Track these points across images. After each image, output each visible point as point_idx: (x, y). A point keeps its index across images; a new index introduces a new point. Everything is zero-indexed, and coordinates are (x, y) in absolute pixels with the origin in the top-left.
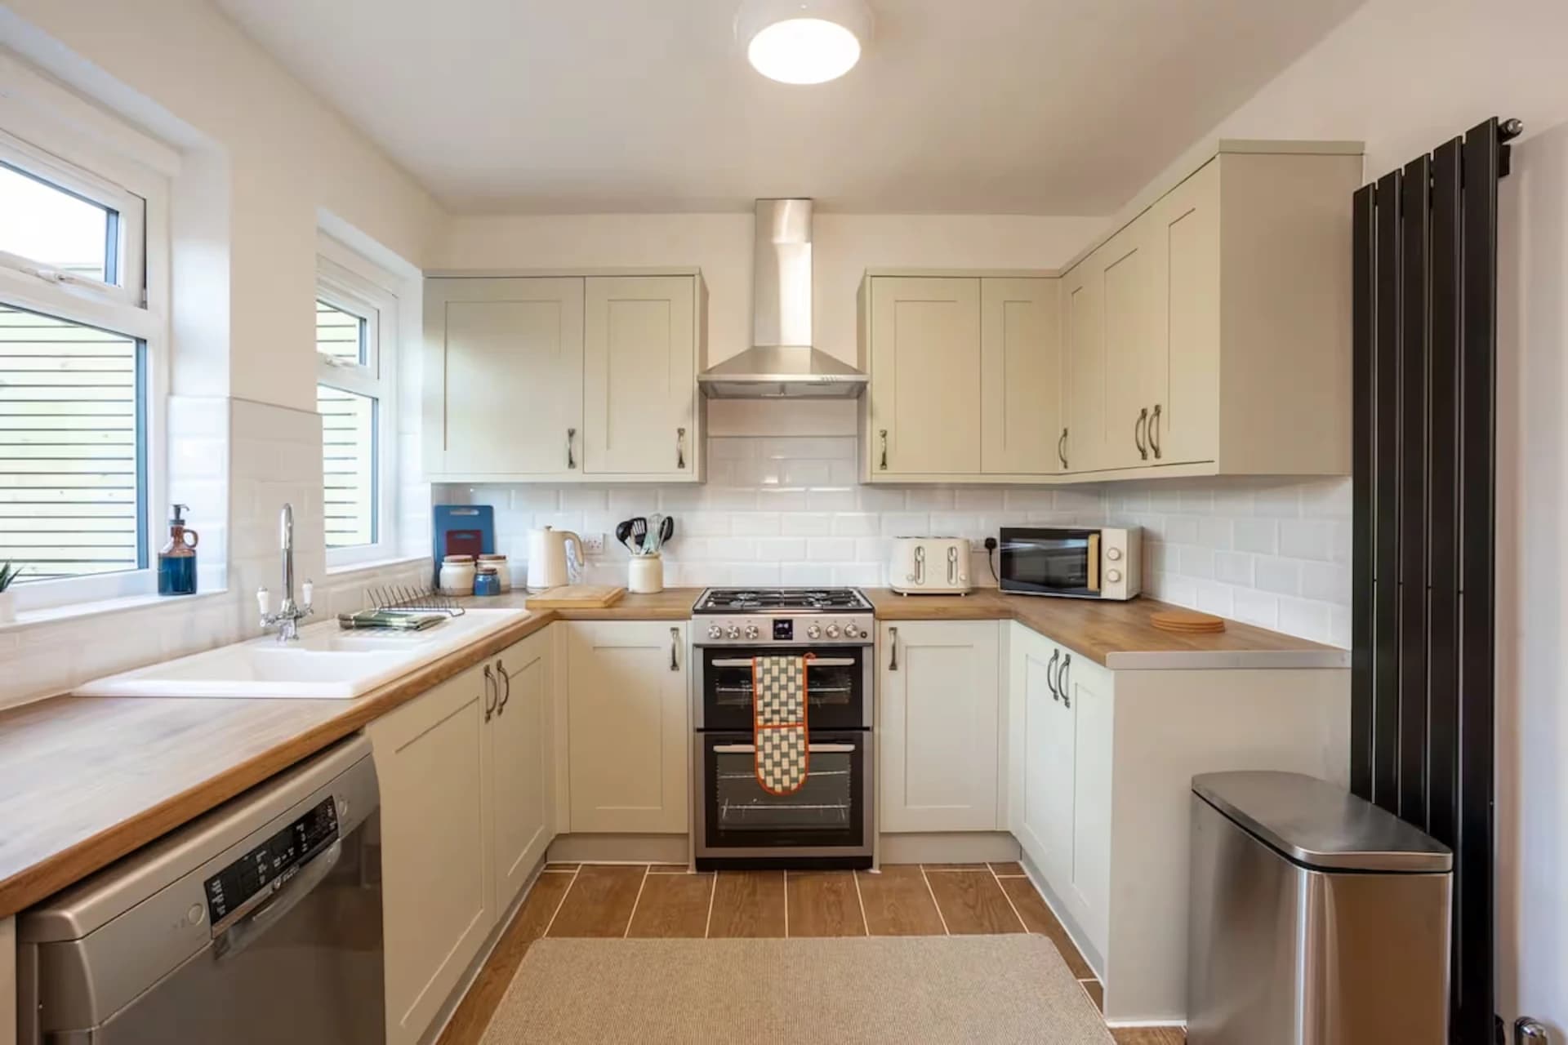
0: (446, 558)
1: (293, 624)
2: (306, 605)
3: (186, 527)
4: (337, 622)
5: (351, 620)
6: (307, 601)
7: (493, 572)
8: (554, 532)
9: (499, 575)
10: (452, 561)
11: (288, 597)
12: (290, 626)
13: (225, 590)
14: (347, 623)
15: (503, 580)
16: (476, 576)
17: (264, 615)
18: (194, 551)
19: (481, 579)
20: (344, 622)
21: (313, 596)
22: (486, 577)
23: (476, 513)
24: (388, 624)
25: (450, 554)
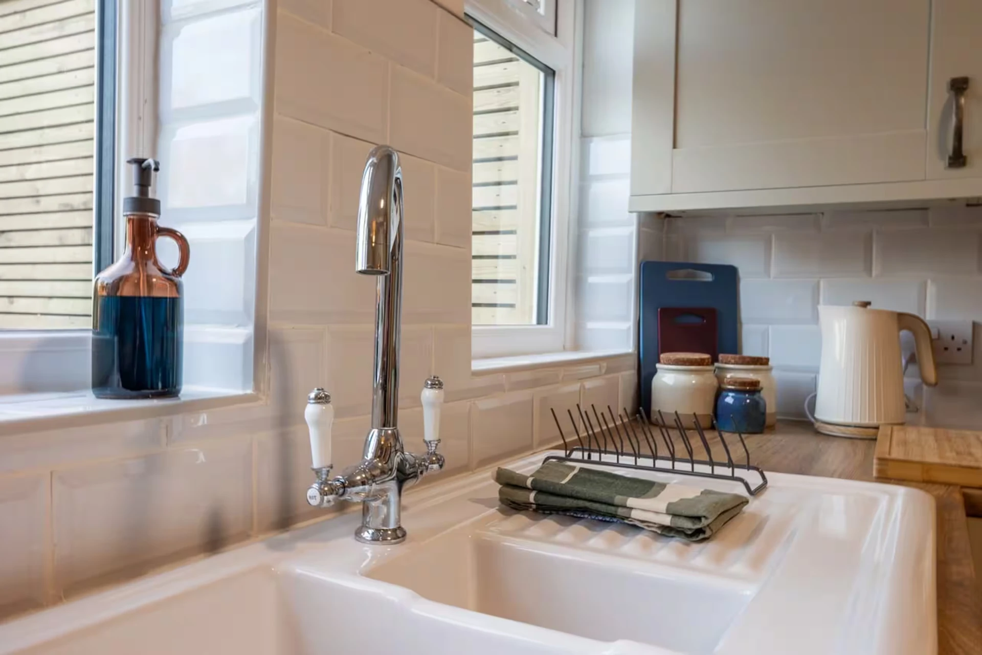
0: (663, 356)
1: (393, 496)
2: (428, 443)
3: (162, 221)
4: (494, 490)
5: (525, 488)
6: (430, 433)
7: (753, 388)
8: (879, 313)
9: (763, 394)
10: (678, 362)
11: (385, 424)
12: (386, 503)
13: (249, 391)
14: (519, 495)
15: (771, 403)
16: (719, 393)
17: (318, 472)
18: (177, 287)
19: (729, 400)
20: (508, 490)
21: (444, 422)
22: (741, 396)
23: (708, 277)
24: (620, 511)
25: (667, 348)
